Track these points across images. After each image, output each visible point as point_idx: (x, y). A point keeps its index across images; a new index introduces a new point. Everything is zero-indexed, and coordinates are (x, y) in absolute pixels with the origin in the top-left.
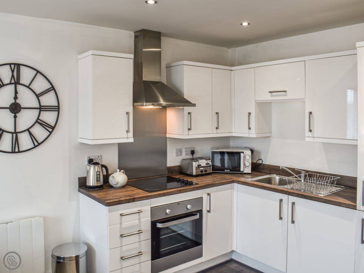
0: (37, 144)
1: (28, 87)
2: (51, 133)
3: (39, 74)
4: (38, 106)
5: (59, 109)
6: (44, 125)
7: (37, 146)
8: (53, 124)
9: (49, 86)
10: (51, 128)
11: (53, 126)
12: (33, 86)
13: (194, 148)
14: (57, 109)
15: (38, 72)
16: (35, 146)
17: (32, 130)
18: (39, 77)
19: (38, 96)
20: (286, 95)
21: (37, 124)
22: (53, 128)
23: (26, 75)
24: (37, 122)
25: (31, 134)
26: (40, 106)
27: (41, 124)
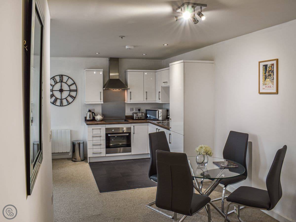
0: (69, 103)
1: (66, 83)
2: (74, 99)
3: (69, 79)
4: (69, 90)
5: (77, 90)
6: (71, 97)
7: (69, 104)
8: (75, 96)
9: (73, 82)
10: (74, 98)
11: (75, 97)
12: (68, 83)
13: (140, 108)
14: (76, 91)
15: (69, 77)
16: (68, 104)
17: (67, 98)
18: (70, 79)
19: (69, 86)
20: (167, 84)
21: (69, 96)
22: (75, 98)
23: (65, 79)
24: (69, 95)
25: (67, 100)
26: (70, 90)
27: (70, 96)
